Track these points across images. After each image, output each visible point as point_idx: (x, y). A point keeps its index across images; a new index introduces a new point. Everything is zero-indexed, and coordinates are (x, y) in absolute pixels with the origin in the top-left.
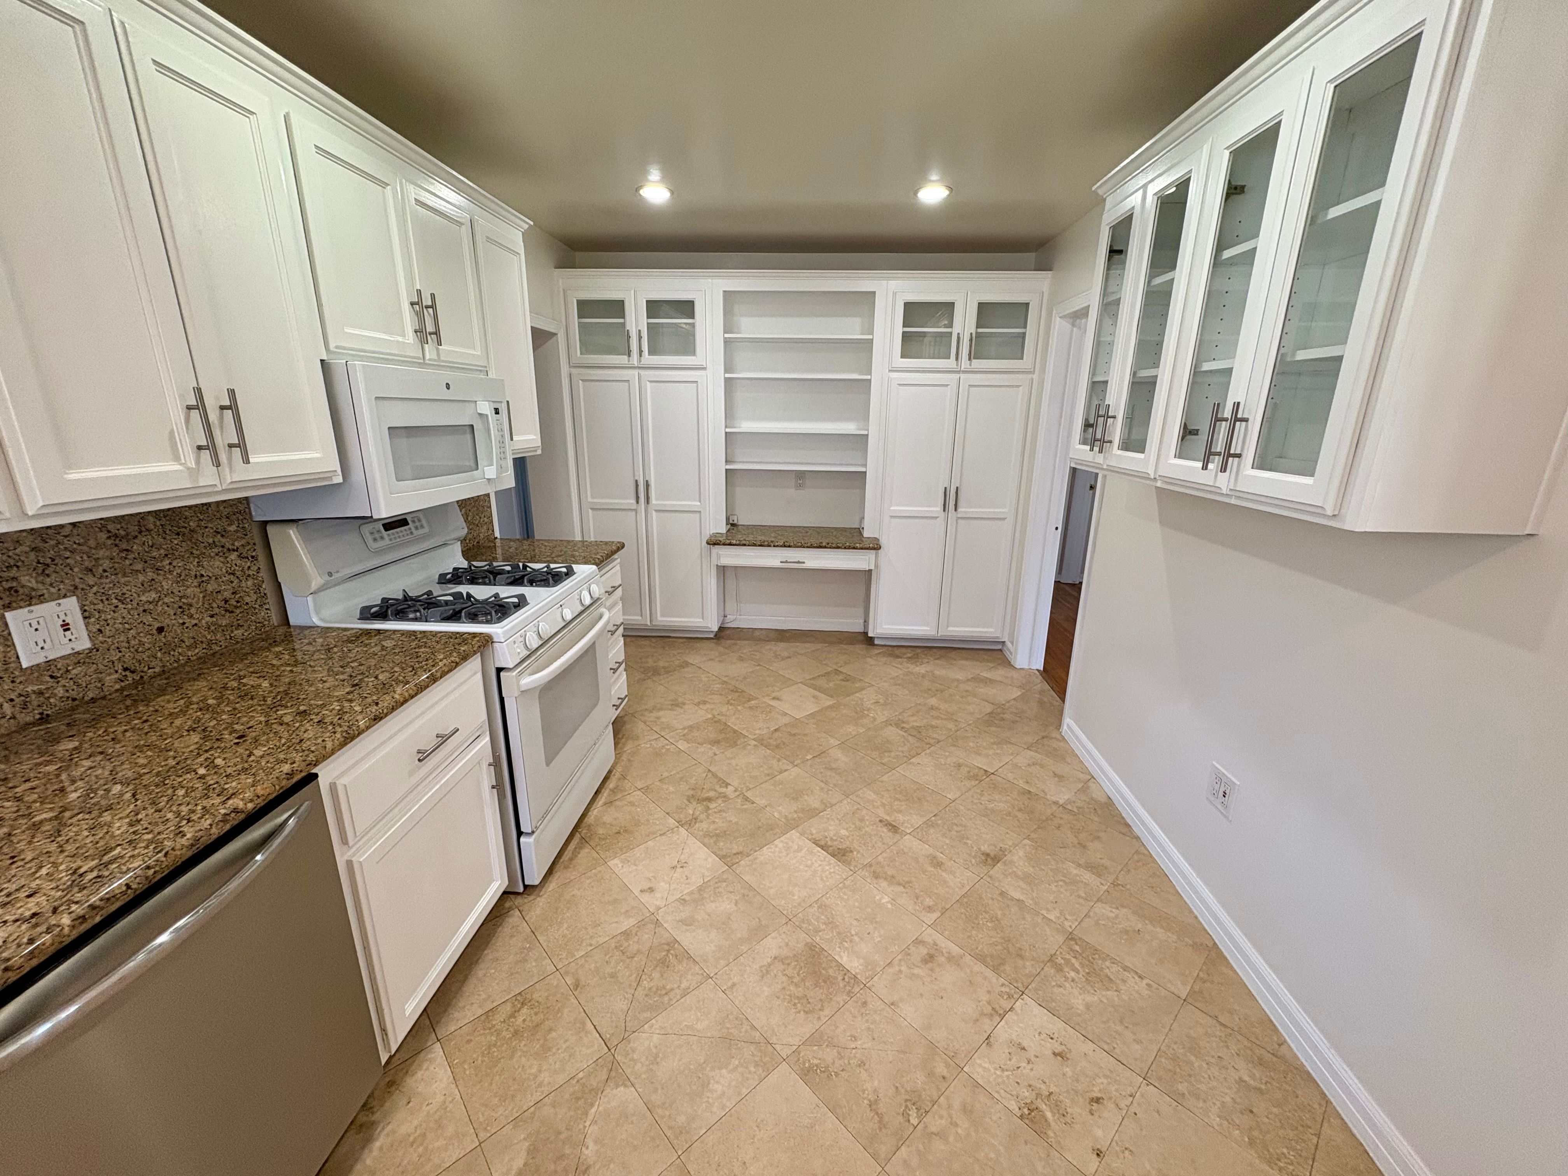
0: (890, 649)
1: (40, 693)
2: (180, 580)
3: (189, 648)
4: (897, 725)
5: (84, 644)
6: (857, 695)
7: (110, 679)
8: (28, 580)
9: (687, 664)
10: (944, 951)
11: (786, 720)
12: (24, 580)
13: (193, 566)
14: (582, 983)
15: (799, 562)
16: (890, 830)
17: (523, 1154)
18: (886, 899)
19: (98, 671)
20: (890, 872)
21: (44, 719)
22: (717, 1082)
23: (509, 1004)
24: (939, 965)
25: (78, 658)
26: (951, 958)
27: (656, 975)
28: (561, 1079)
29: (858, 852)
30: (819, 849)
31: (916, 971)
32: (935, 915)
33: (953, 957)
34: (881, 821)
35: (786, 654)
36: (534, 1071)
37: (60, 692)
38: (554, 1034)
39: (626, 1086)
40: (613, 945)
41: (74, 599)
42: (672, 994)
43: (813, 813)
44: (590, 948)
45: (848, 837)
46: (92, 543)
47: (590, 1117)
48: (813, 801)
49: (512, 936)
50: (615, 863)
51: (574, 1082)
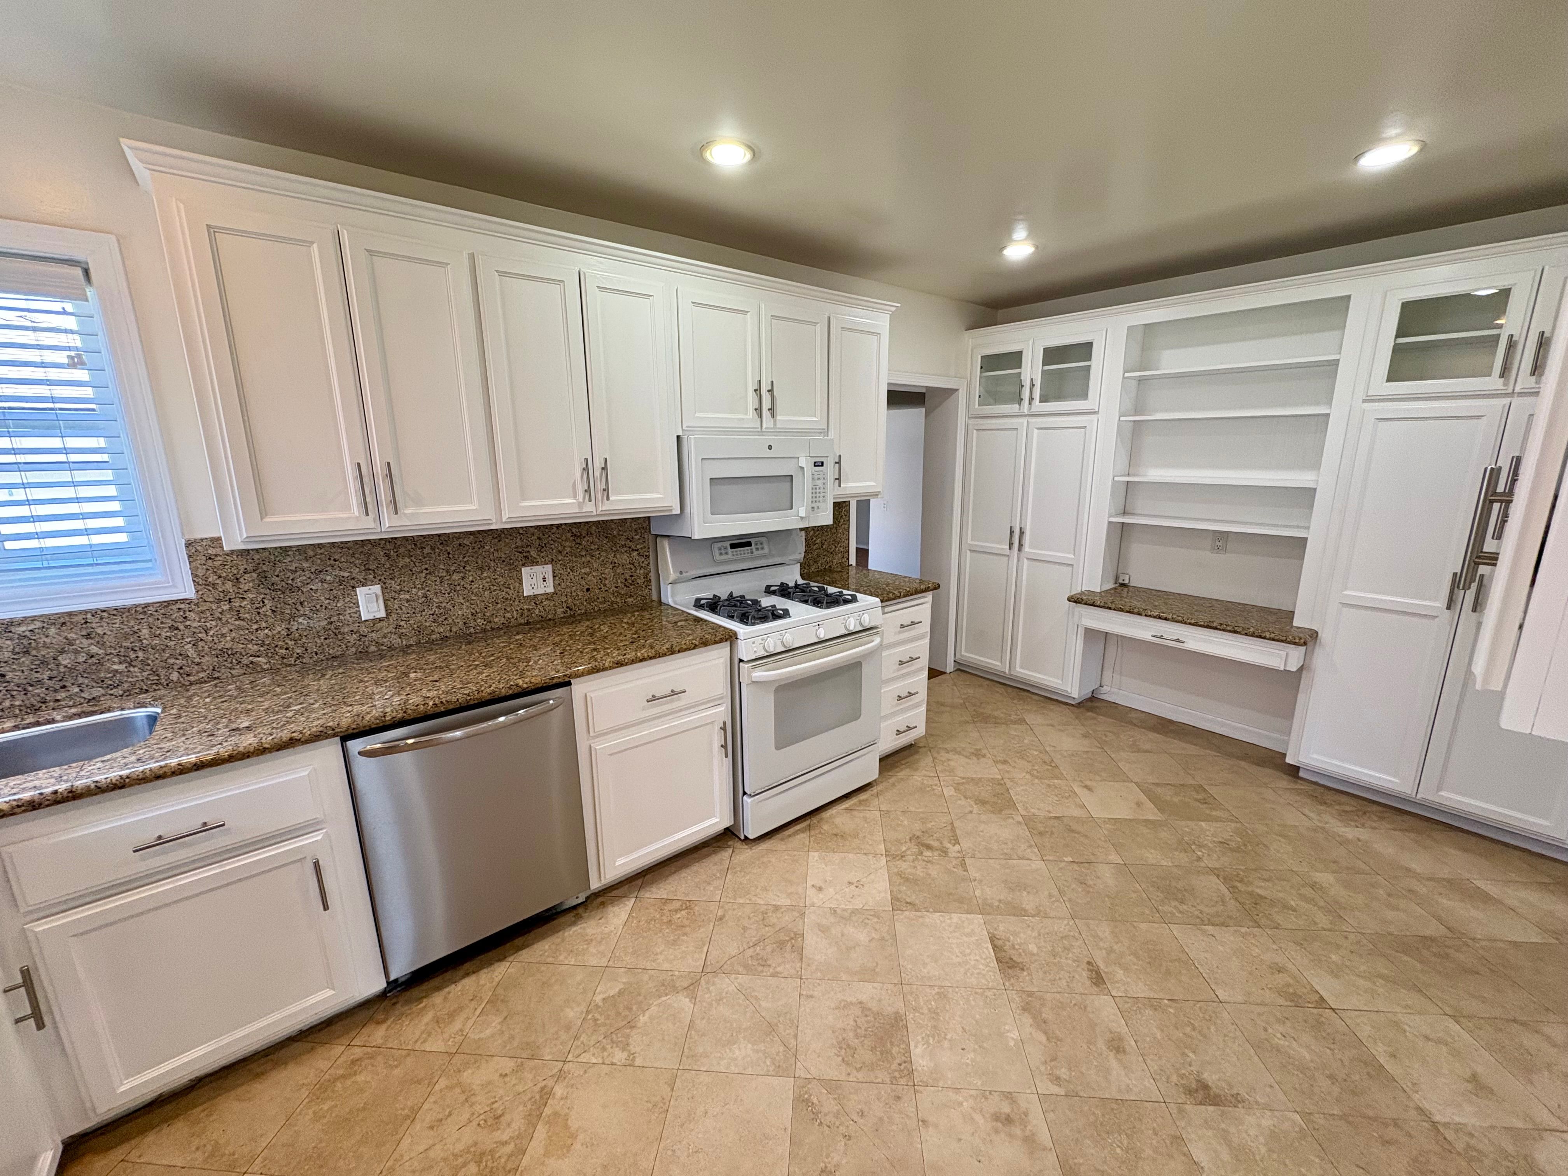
0: (1322, 790)
1: (529, 610)
2: (603, 564)
3: (601, 603)
4: (1226, 880)
5: (551, 590)
6: (1203, 824)
7: (560, 611)
8: (533, 553)
9: (1022, 721)
10: (1029, 1128)
11: (1077, 812)
12: (532, 553)
13: (611, 556)
14: (724, 920)
15: (1178, 640)
16: (1090, 978)
17: (617, 990)
18: (1015, 1034)
19: (554, 605)
20: (1047, 1014)
21: (528, 623)
22: (740, 1049)
23: (680, 903)
24: (1010, 1135)
25: (548, 597)
26: (1030, 1141)
27: (769, 949)
28: (666, 966)
29: (1030, 975)
30: (990, 946)
31: (978, 1118)
32: (1055, 1090)
33: (1034, 1141)
34: (1089, 963)
35: (1147, 747)
36: (658, 950)
37: (537, 612)
38: (685, 937)
39: (691, 1001)
40: (762, 909)
41: (550, 566)
42: (766, 969)
43: (1019, 912)
44: (748, 901)
45: (1034, 955)
46: (564, 538)
47: (660, 1001)
48: (1028, 902)
49: (716, 864)
50: (814, 855)
51: (670, 973)
